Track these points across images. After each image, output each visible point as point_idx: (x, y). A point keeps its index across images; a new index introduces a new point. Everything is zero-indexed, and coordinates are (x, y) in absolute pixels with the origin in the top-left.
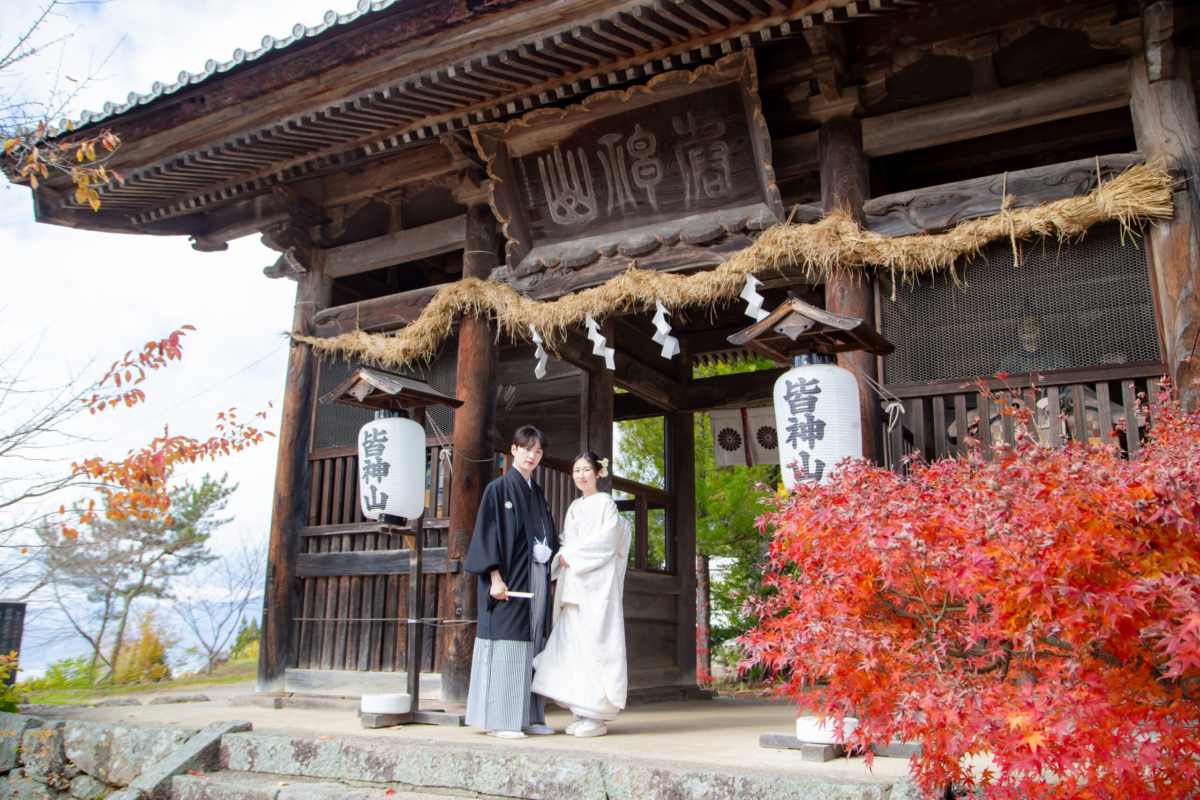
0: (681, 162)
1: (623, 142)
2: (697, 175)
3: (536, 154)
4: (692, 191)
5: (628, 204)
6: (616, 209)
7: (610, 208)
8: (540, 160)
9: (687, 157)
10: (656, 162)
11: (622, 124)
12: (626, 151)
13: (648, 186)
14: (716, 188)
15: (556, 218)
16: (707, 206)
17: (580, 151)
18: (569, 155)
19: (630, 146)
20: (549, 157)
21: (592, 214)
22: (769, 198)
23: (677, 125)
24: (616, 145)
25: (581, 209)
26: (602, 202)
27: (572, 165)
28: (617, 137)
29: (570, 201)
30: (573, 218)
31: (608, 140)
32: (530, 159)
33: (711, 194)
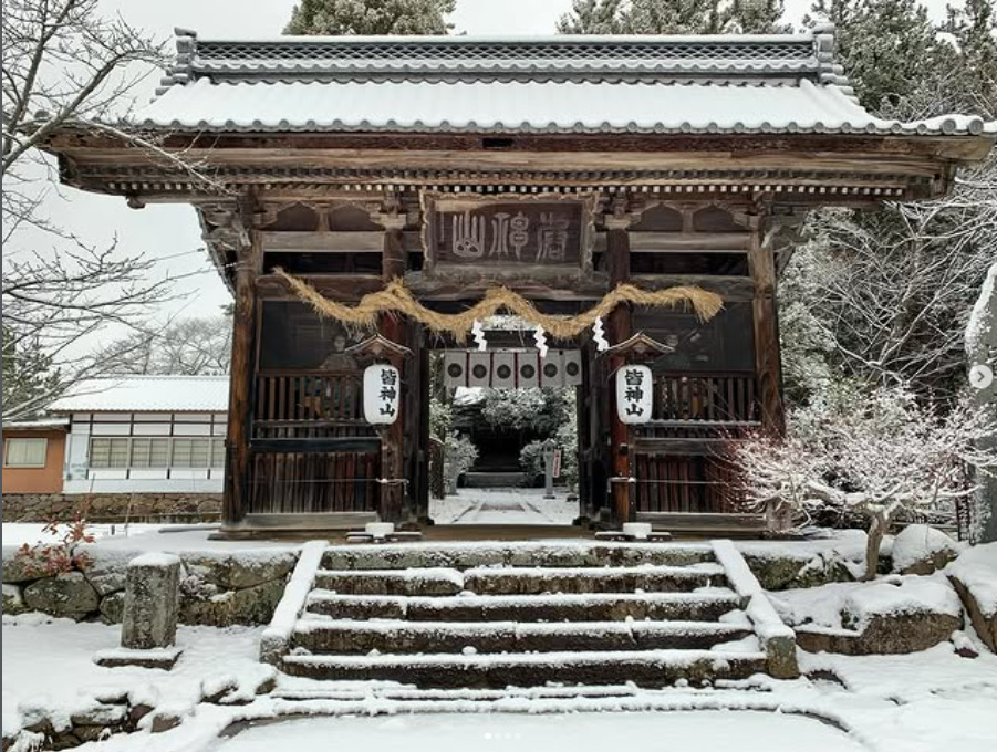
0: (539, 237)
1: (509, 219)
2: (546, 245)
3: (454, 213)
4: (542, 253)
5: (503, 253)
6: (495, 254)
7: (492, 252)
8: (455, 218)
9: (543, 237)
10: (526, 234)
11: (512, 210)
12: (509, 224)
13: (518, 246)
14: (555, 254)
15: (455, 250)
16: (547, 262)
17: (482, 218)
18: (475, 219)
19: (513, 222)
20: (461, 217)
21: (480, 253)
22: (584, 267)
23: (543, 218)
24: (504, 220)
25: (473, 249)
26: (487, 248)
27: (475, 225)
28: (506, 216)
29: (467, 244)
30: (467, 253)
31: (501, 216)
32: (449, 216)
33: (552, 257)
